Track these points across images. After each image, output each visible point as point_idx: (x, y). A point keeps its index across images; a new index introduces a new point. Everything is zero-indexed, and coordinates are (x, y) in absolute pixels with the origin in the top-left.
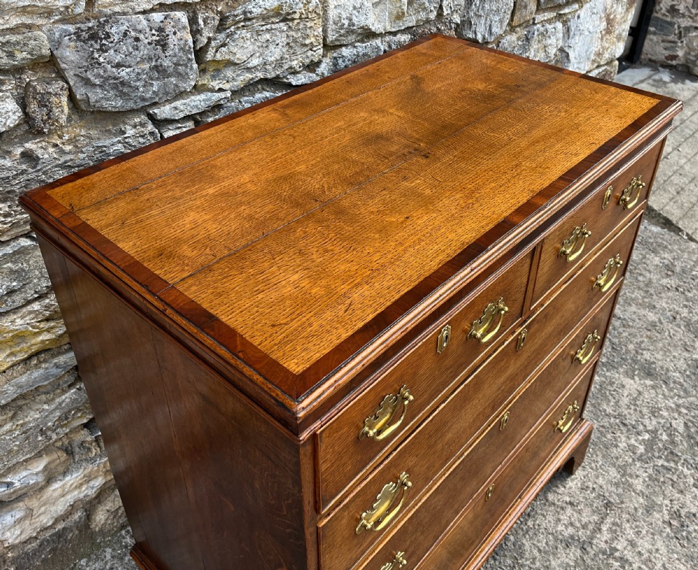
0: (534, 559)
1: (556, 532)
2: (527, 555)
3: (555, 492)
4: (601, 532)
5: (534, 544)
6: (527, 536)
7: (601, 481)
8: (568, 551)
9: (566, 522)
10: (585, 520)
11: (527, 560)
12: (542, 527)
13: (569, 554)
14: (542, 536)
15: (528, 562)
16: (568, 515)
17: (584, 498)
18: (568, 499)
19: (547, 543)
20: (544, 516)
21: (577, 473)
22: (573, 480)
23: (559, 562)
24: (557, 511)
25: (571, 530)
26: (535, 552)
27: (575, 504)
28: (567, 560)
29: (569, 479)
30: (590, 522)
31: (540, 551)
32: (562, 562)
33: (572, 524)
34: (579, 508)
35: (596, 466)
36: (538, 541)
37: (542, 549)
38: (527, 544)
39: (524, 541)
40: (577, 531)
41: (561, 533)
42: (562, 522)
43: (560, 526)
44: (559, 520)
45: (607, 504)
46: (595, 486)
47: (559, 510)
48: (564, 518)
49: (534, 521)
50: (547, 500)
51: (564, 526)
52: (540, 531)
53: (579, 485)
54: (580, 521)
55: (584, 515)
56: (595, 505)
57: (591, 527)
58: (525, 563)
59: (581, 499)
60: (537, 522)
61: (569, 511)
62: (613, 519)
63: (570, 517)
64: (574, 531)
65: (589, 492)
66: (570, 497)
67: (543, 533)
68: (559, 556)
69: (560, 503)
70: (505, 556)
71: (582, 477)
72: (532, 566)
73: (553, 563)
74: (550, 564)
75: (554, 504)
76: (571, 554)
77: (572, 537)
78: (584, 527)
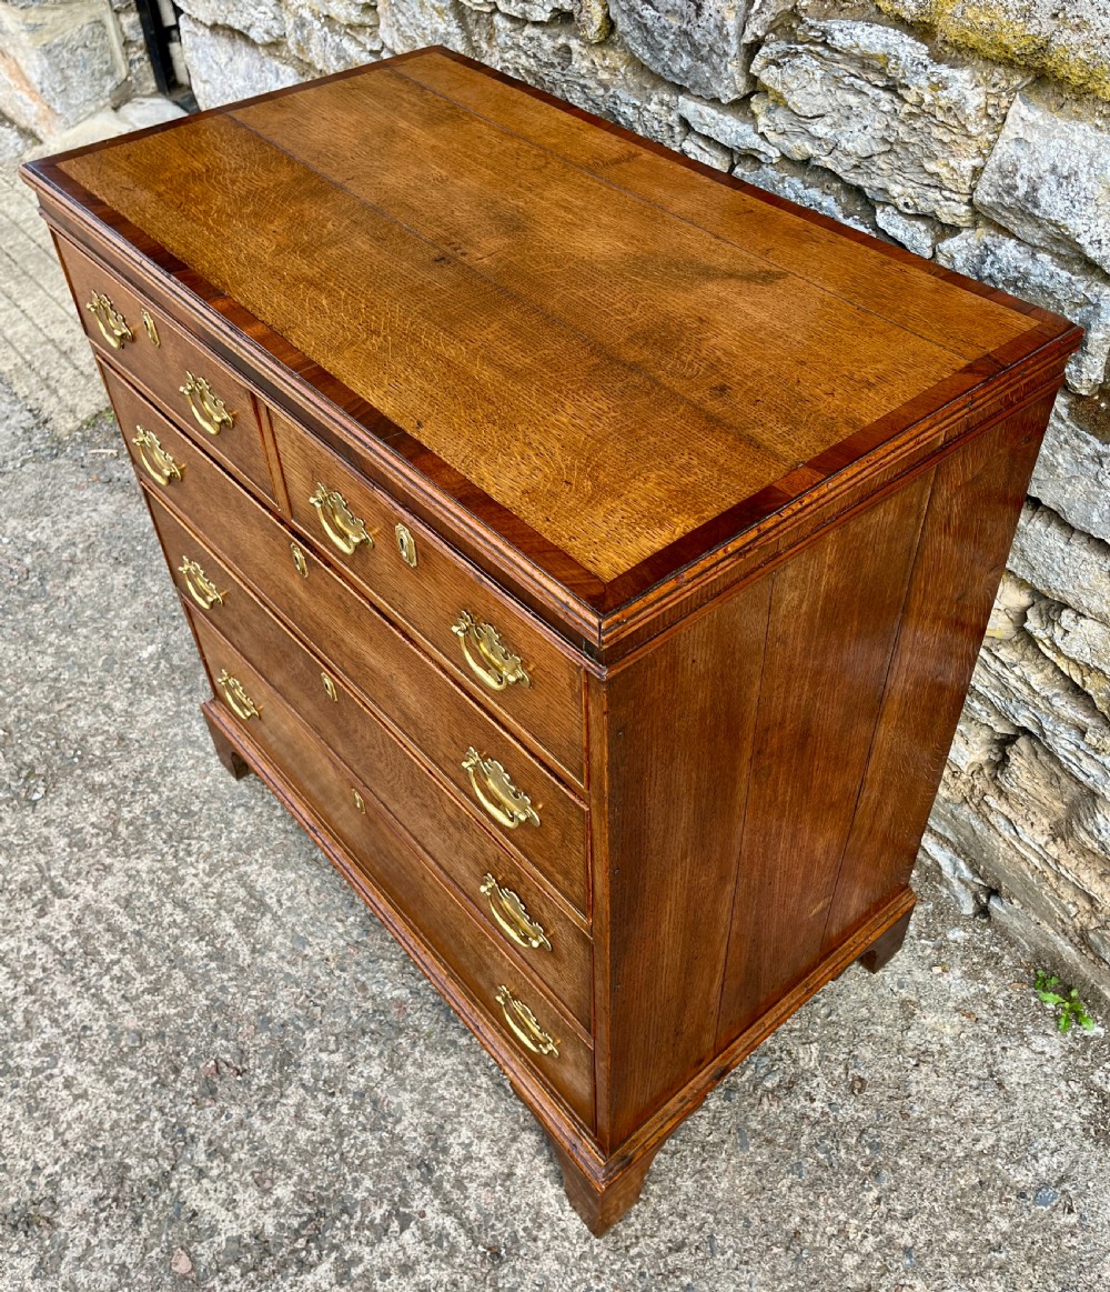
0: (421, 1067)
1: (460, 1123)
2: (428, 1055)
3: (539, 1152)
4: (443, 1211)
5: (444, 1075)
6: (461, 1068)
7: (549, 1264)
8: (421, 1130)
9: (474, 1148)
10: (472, 1187)
11: (422, 1053)
12: (473, 1100)
13: (415, 1130)
14: (456, 1093)
15: (417, 1055)
16: (487, 1158)
17: (519, 1207)
18: (520, 1171)
19: (443, 1098)
20: (492, 1112)
21: (574, 1215)
22: (559, 1199)
23: (406, 1107)
24: (499, 1140)
25: (457, 1152)
26: (430, 1073)
27: (508, 1183)
28: (406, 1123)
29: (562, 1192)
30: (466, 1198)
31: (431, 1081)
32: (403, 1113)
33: (468, 1158)
34: (498, 1188)
35: (587, 1271)
36: (449, 1084)
37: (435, 1085)
38: (449, 1063)
39: (454, 1059)
40: (452, 1164)
41: (456, 1130)
42: (476, 1141)
43: (470, 1134)
44: (481, 1138)
45: (498, 1255)
46: (540, 1244)
47: (501, 1145)
48: (481, 1148)
49: (487, 1090)
50: (524, 1130)
51: (467, 1141)
52: (467, 1095)
53: (546, 1210)
54: (471, 1178)
55: (483, 1192)
56: (499, 1225)
57: (456, 1195)
58: (417, 1049)
59: (515, 1200)
60: (483, 1095)
61: (496, 1165)
62: (463, 1249)
63: (481, 1160)
64: (456, 1157)
65: (529, 1224)
66: (524, 1177)
67: (461, 1097)
68: (416, 1111)
69: (513, 1152)
70: (437, 1022)
71: (563, 1225)
72: (411, 1060)
73: (407, 1096)
74: (405, 1090)
75: (514, 1140)
76: (414, 1134)
77: (445, 1151)
78: (459, 1184)
